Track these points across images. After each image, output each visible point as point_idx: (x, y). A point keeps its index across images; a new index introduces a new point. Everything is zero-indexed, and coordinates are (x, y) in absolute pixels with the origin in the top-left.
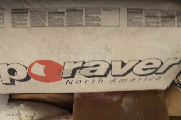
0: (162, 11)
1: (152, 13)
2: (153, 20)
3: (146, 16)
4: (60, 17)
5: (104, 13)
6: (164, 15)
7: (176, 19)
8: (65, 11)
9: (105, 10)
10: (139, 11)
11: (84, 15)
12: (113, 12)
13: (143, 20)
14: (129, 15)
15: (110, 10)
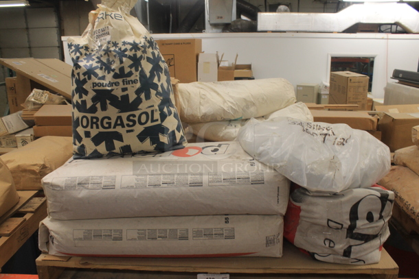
0: (87, 188)
1: (95, 186)
2: (96, 181)
3: (101, 183)
4: (165, 181)
5: (133, 184)
6: (86, 186)
7: (77, 182)
8: (162, 185)
9: (132, 187)
10: (106, 187)
11: (148, 182)
12: (126, 186)
13: (103, 180)
14: (113, 184)
15: (128, 187)
